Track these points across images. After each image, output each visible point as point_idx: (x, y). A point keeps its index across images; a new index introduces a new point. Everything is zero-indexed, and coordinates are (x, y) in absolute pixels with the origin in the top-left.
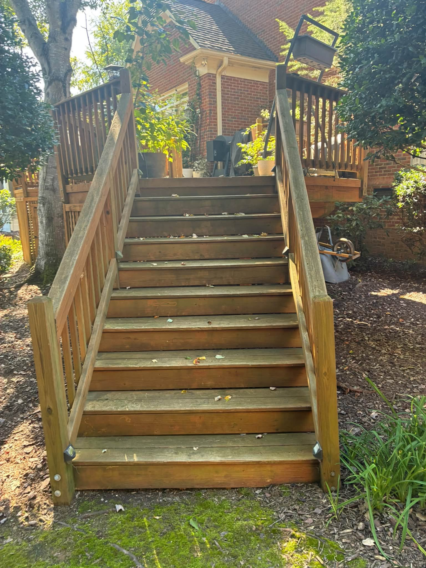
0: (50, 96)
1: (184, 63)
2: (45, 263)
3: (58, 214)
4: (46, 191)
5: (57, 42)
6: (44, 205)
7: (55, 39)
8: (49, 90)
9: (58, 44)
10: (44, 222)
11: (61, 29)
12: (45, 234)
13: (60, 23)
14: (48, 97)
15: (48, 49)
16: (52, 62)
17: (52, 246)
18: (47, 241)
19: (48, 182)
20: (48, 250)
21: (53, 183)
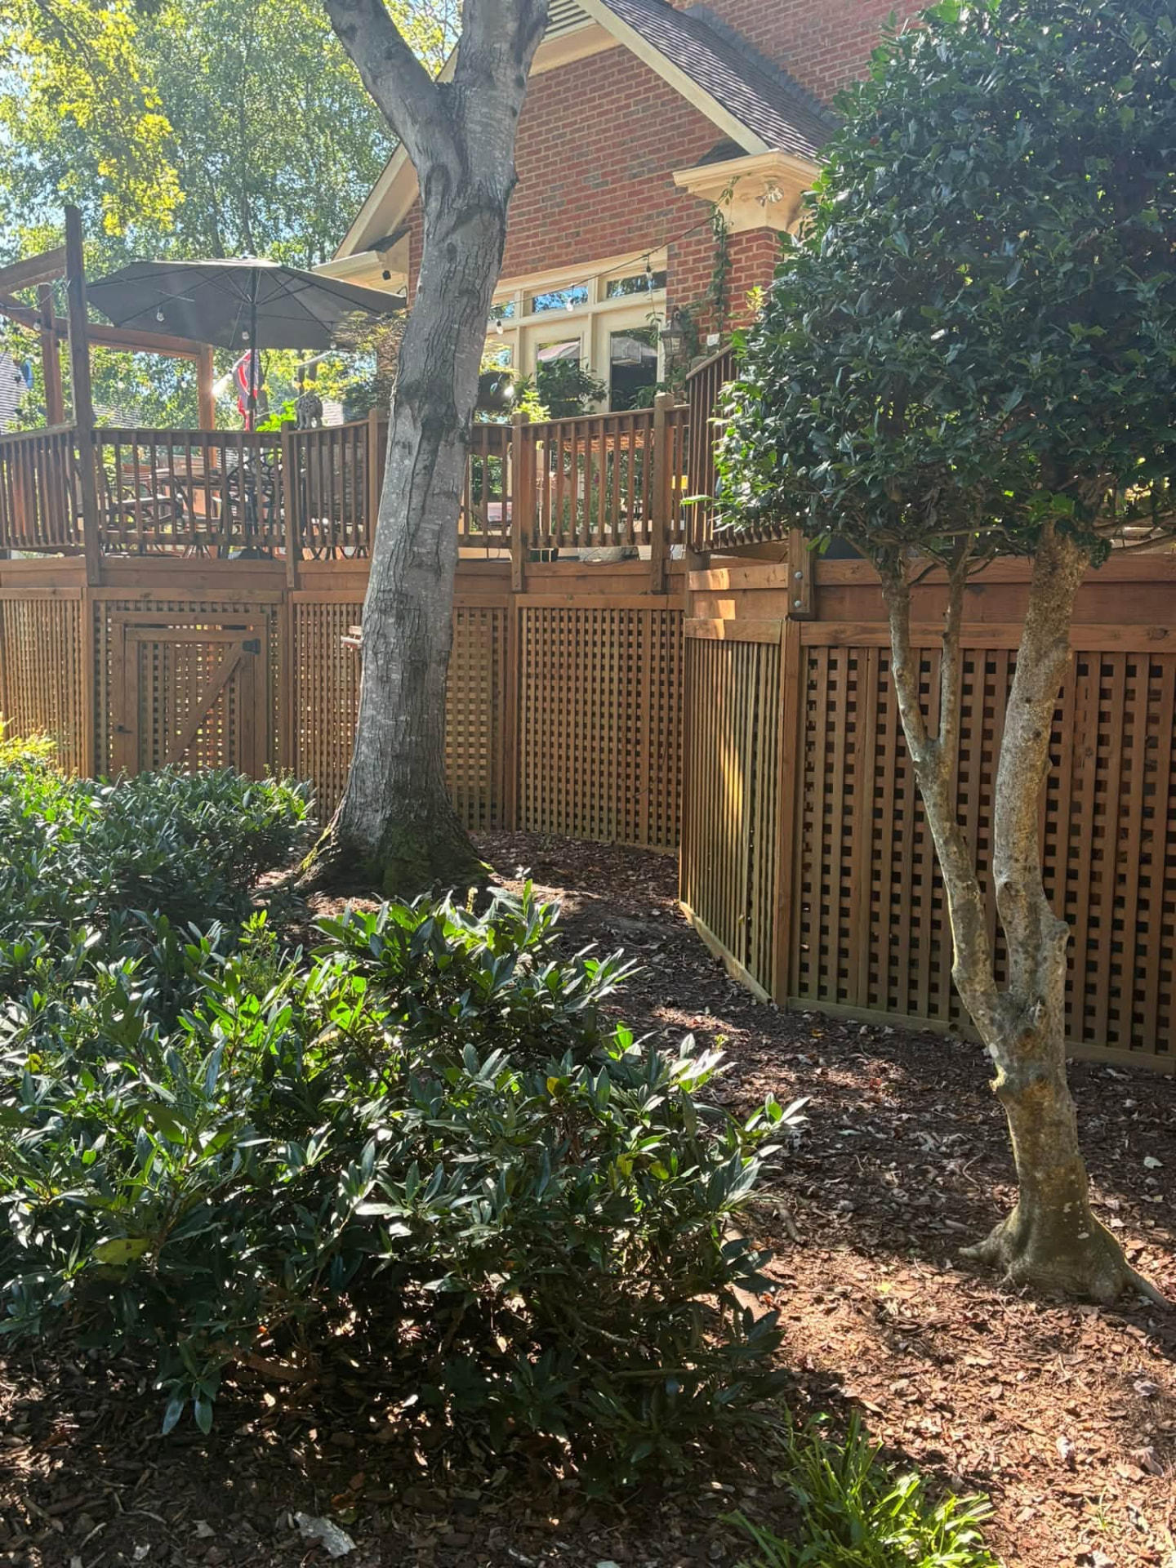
0: (460, 257)
1: (685, 189)
2: (389, 821)
3: (439, 652)
4: (415, 573)
5: (494, 87)
6: (400, 618)
7: (490, 77)
8: (456, 238)
9: (495, 93)
10: (396, 676)
11: (512, 47)
12: (396, 718)
13: (511, 26)
14: (452, 259)
15: (462, 107)
16: (473, 148)
17: (417, 761)
18: (401, 744)
19: (423, 544)
20: (404, 774)
21: (438, 544)
